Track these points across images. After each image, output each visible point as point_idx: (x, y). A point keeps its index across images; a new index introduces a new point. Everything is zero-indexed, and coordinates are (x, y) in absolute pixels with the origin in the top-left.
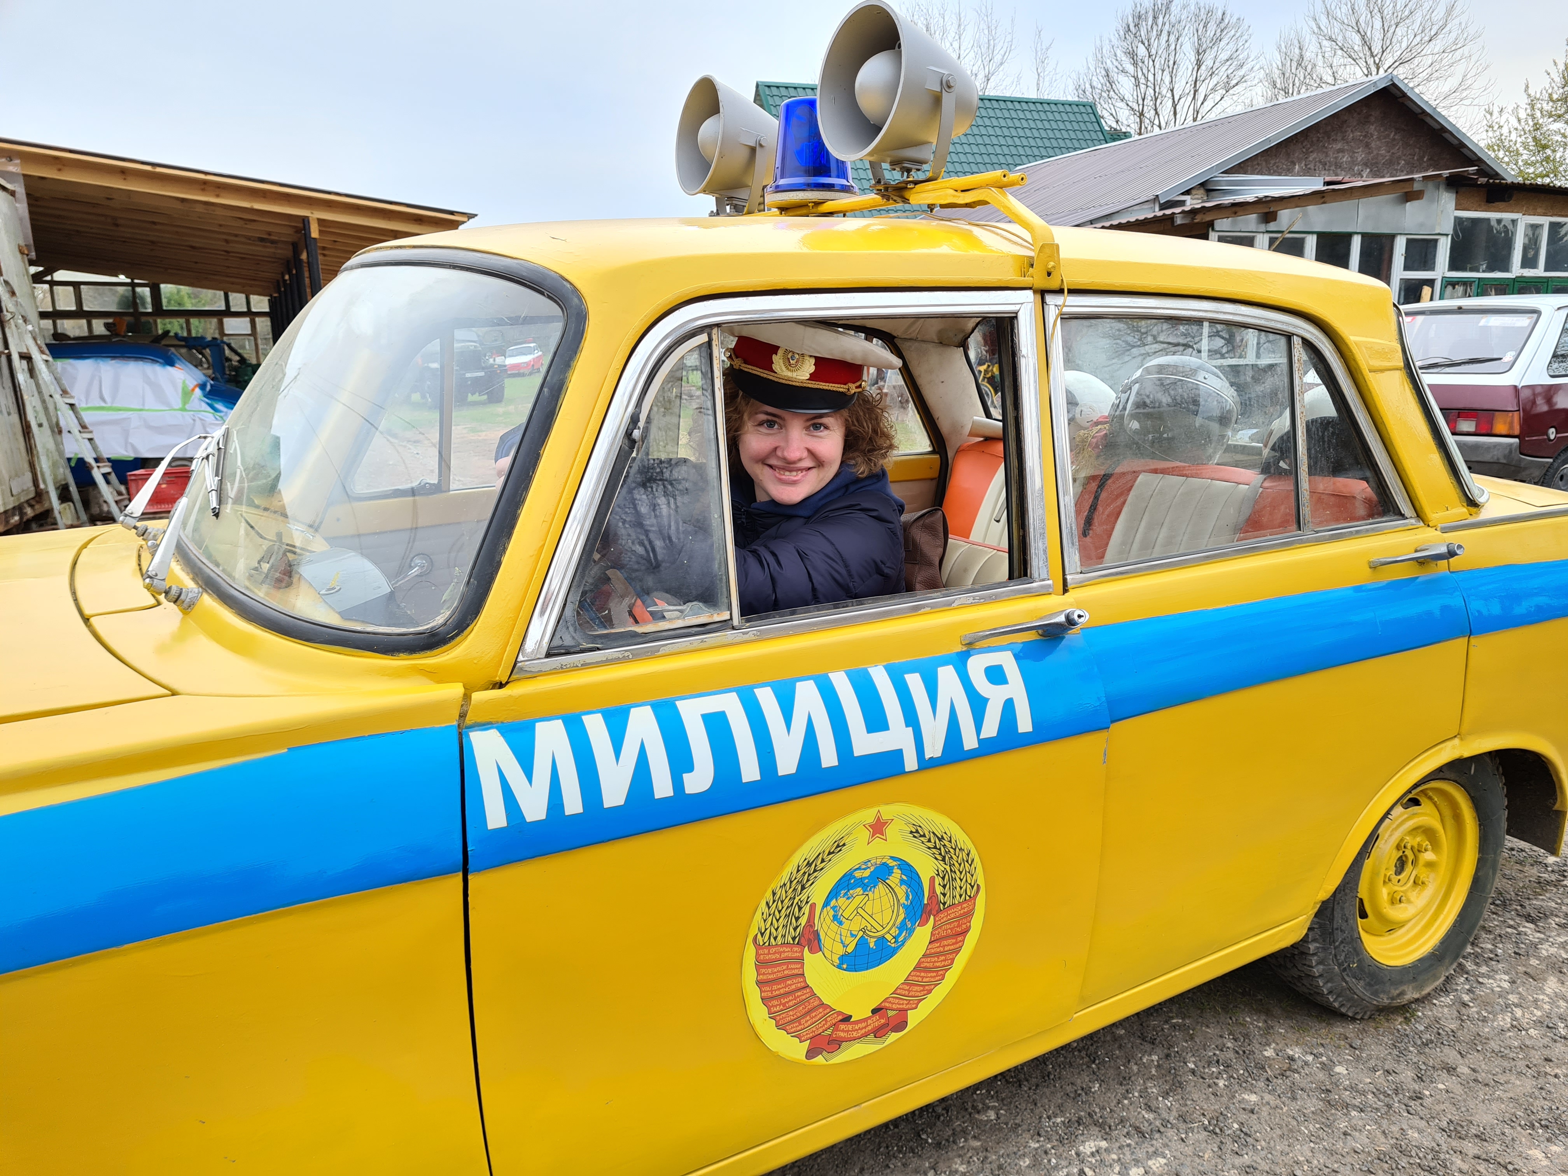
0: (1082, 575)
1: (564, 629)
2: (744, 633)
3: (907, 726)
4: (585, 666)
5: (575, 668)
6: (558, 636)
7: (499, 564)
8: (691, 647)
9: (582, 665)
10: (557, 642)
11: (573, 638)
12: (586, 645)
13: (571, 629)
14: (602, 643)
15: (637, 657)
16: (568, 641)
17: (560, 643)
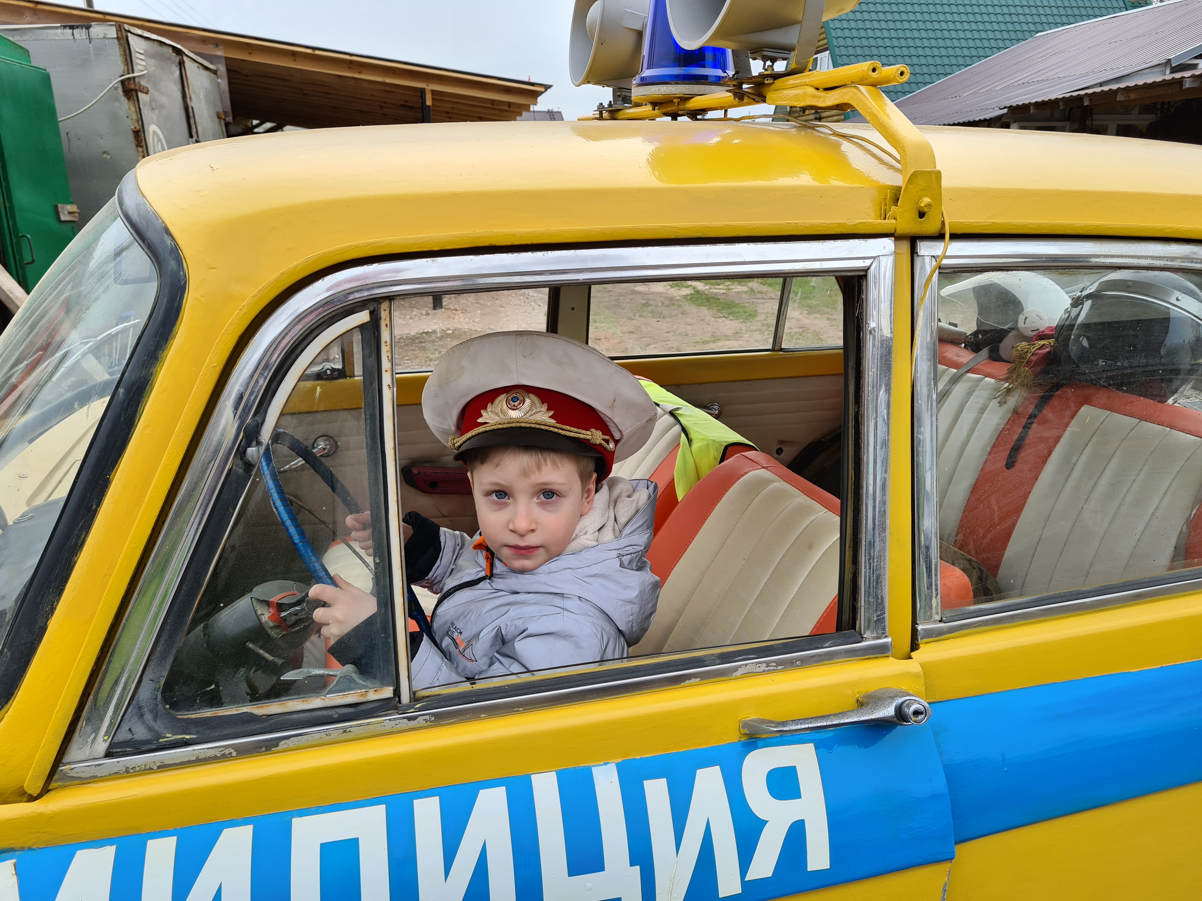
0: (942, 625)
1: (135, 719)
2: (410, 719)
3: (632, 864)
4: (164, 767)
5: (147, 770)
6: (125, 727)
7: (43, 629)
8: (328, 739)
9: (159, 767)
10: (123, 735)
11: (150, 729)
12: (170, 737)
13: (148, 717)
14: (197, 733)
15: (244, 752)
16: (141, 733)
17: (129, 736)
